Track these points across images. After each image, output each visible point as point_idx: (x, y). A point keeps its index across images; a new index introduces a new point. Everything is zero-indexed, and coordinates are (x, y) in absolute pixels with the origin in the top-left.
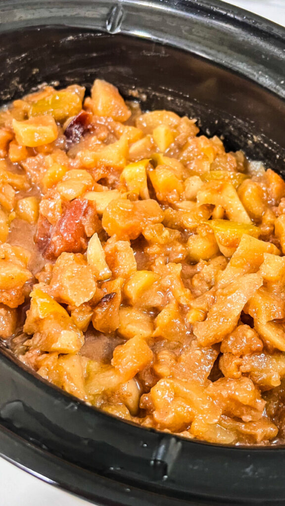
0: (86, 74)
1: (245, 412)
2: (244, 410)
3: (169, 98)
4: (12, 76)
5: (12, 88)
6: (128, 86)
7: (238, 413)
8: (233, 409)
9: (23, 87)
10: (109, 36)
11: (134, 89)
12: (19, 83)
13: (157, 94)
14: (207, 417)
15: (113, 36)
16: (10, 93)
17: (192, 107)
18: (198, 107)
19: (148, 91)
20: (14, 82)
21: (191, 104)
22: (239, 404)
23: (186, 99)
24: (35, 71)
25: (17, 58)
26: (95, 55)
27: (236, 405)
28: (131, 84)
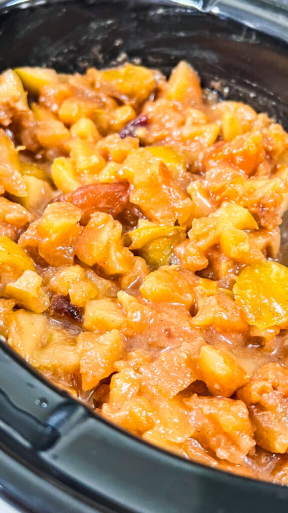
0: (169, 56)
1: (222, 444)
2: (223, 440)
3: (252, 95)
4: (93, 42)
5: (92, 57)
6: (211, 76)
7: (213, 441)
8: (210, 433)
9: (104, 58)
10: (200, 15)
11: (216, 81)
12: (101, 52)
13: (240, 89)
14: (170, 432)
15: (205, 15)
16: (89, 61)
17: (274, 107)
18: (281, 107)
19: (231, 84)
20: (96, 50)
21: (274, 103)
22: (219, 429)
23: (269, 97)
24: (118, 43)
25: (102, 24)
26: (182, 34)
27: (215, 429)
28: (214, 74)
